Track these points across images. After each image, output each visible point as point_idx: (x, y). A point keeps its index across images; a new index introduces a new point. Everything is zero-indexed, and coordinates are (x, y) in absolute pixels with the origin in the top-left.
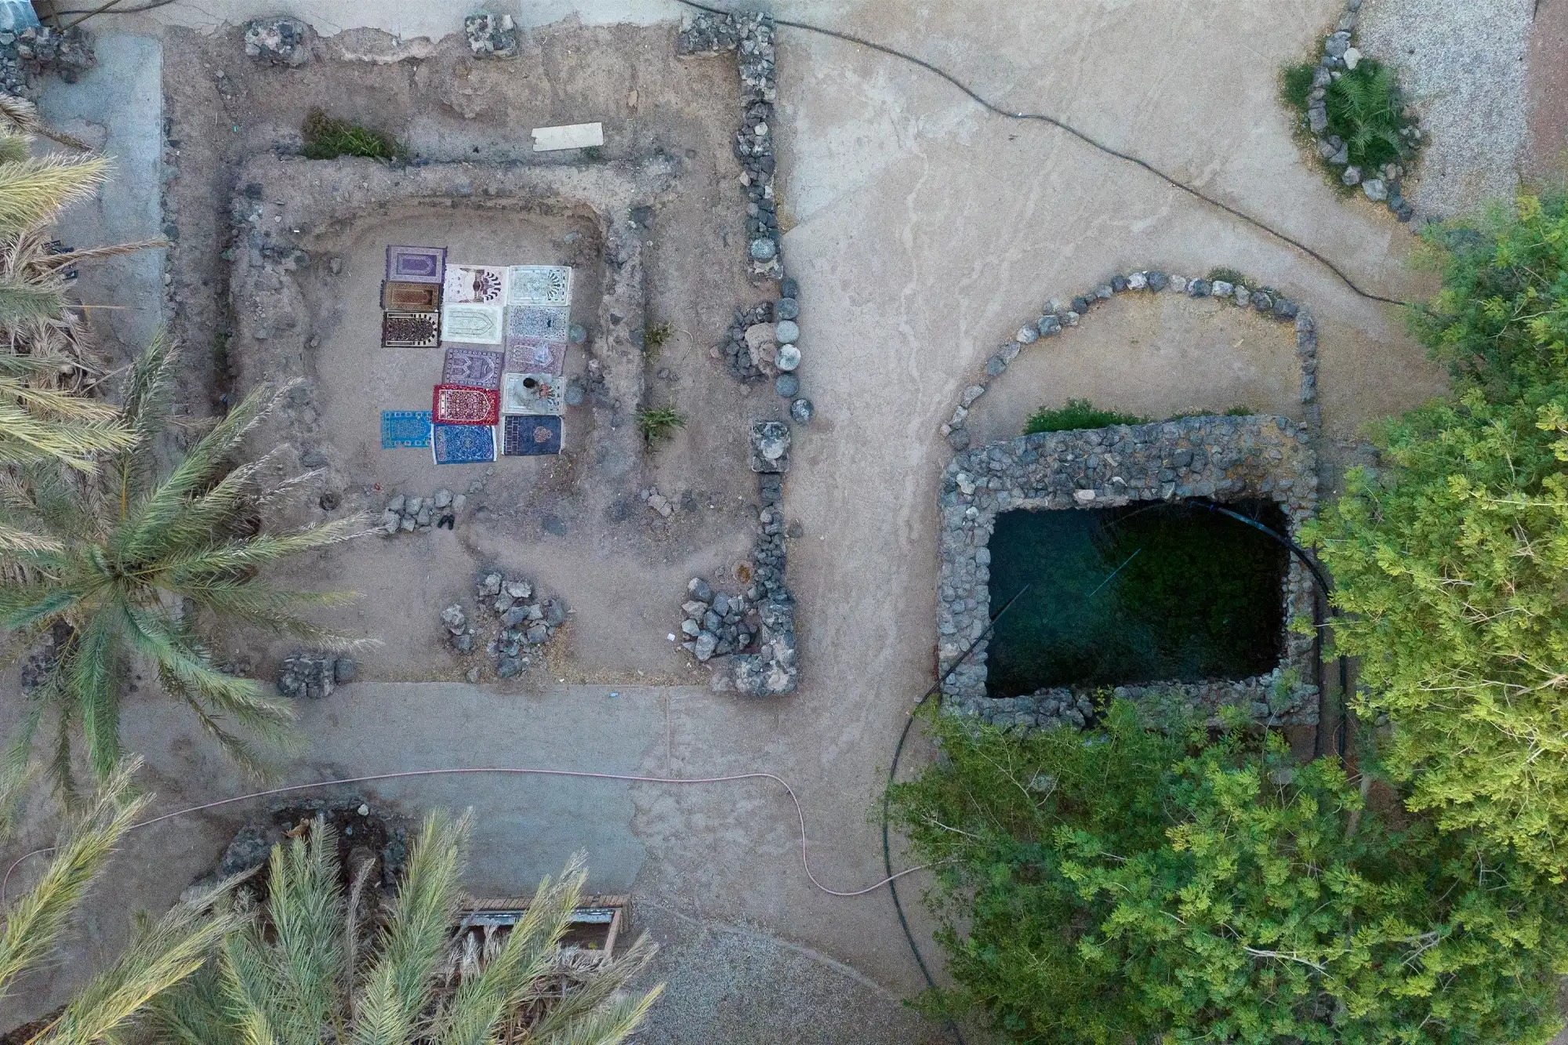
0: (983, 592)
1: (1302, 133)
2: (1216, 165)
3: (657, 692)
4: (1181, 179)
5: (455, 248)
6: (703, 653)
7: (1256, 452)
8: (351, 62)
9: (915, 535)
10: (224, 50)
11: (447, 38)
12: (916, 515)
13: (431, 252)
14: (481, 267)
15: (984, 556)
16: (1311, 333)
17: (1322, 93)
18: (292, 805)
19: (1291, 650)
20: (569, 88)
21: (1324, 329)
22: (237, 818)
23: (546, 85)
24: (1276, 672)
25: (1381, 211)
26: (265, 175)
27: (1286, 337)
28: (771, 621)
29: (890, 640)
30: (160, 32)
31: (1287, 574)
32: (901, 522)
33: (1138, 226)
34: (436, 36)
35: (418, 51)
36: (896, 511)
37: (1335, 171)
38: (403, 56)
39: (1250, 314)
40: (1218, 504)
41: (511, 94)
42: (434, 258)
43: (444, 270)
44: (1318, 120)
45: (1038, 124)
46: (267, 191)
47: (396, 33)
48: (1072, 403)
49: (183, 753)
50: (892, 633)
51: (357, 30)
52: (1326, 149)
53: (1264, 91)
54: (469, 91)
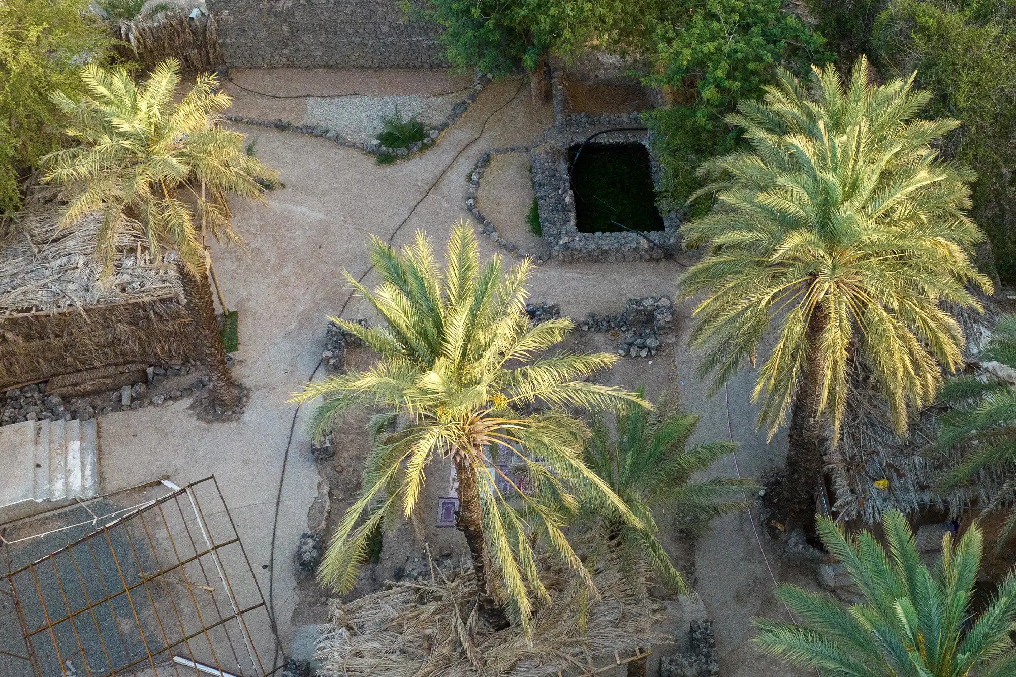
0: (614, 234)
1: (408, 158)
2: (419, 184)
3: (679, 366)
4: (424, 194)
5: (438, 493)
6: (656, 343)
7: (548, 153)
8: (326, 524)
9: (592, 272)
10: (310, 594)
11: (319, 474)
12: (582, 272)
13: (441, 504)
14: (451, 480)
15: (598, 234)
16: (497, 150)
17: (390, 149)
18: (766, 532)
19: (634, 140)
20: (355, 426)
21: (495, 147)
22: (779, 565)
23: (351, 436)
24: (643, 143)
25: (443, 133)
26: (390, 568)
27: (497, 159)
28: (635, 306)
29: (644, 278)
30: (293, 629)
31: (601, 143)
32: (585, 277)
33: (445, 205)
34: (318, 479)
35: (325, 490)
36: (580, 279)
37: (425, 147)
38: (327, 497)
39: (487, 170)
40: (571, 164)
41: (355, 453)
42: (444, 504)
43: (452, 498)
44: (402, 151)
45: (394, 239)
46: (399, 565)
47: (314, 499)
48: (527, 222)
49: (745, 598)
50: (641, 277)
51: (309, 520)
52: (415, 149)
53: (387, 170)
54: (351, 469)
